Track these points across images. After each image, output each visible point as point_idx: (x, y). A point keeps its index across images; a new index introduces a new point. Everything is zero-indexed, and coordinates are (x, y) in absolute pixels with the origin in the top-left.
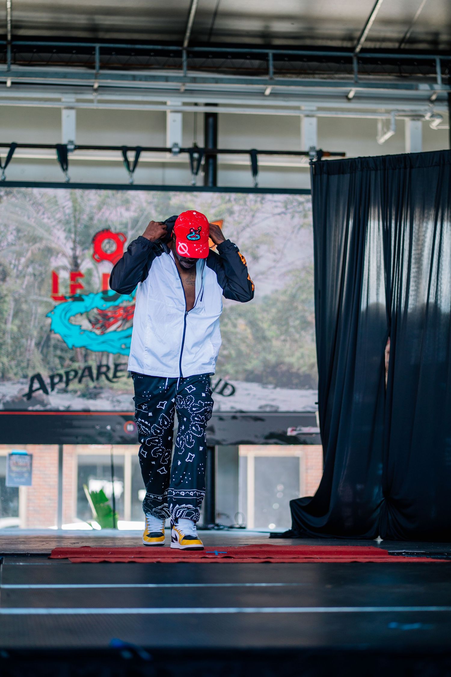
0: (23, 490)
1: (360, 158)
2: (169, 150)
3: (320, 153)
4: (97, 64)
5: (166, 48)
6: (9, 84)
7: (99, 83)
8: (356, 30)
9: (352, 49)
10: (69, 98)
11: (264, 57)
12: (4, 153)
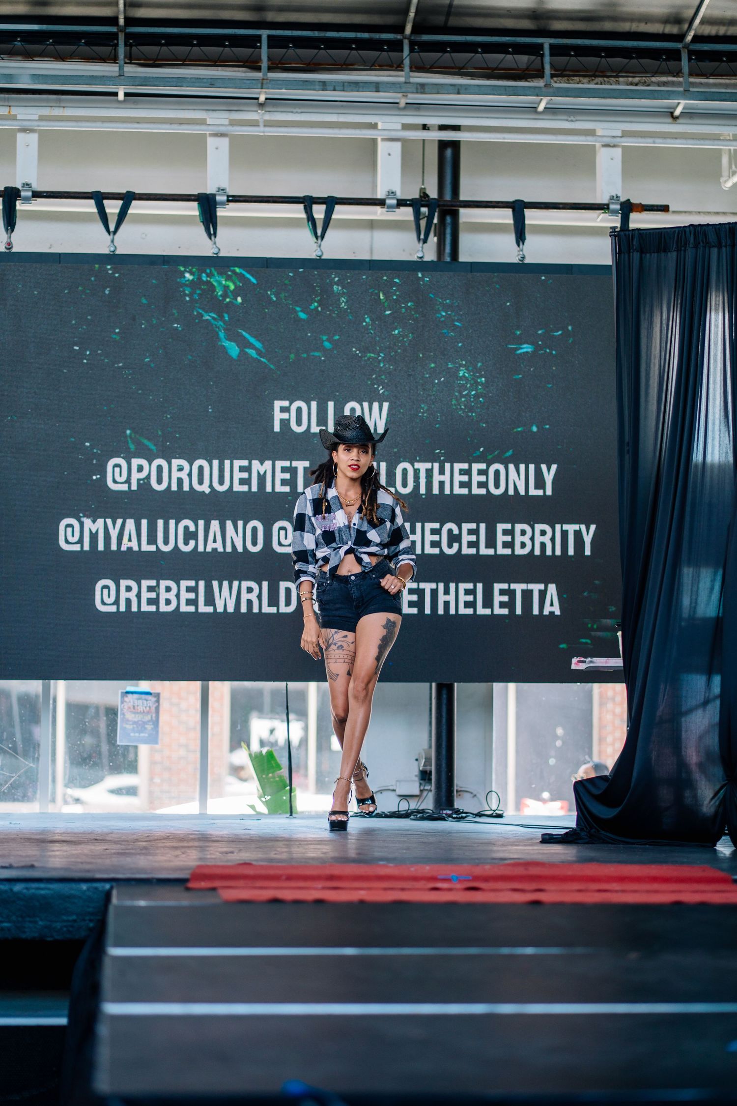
0: (144, 750)
1: (692, 225)
2: (381, 203)
3: (628, 208)
4: (265, 64)
5: (376, 36)
6: (121, 96)
7: (266, 93)
8: (688, 7)
9: (680, 37)
10: (218, 119)
11: (536, 50)
12: (114, 207)
